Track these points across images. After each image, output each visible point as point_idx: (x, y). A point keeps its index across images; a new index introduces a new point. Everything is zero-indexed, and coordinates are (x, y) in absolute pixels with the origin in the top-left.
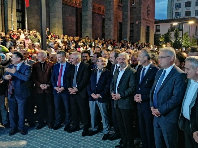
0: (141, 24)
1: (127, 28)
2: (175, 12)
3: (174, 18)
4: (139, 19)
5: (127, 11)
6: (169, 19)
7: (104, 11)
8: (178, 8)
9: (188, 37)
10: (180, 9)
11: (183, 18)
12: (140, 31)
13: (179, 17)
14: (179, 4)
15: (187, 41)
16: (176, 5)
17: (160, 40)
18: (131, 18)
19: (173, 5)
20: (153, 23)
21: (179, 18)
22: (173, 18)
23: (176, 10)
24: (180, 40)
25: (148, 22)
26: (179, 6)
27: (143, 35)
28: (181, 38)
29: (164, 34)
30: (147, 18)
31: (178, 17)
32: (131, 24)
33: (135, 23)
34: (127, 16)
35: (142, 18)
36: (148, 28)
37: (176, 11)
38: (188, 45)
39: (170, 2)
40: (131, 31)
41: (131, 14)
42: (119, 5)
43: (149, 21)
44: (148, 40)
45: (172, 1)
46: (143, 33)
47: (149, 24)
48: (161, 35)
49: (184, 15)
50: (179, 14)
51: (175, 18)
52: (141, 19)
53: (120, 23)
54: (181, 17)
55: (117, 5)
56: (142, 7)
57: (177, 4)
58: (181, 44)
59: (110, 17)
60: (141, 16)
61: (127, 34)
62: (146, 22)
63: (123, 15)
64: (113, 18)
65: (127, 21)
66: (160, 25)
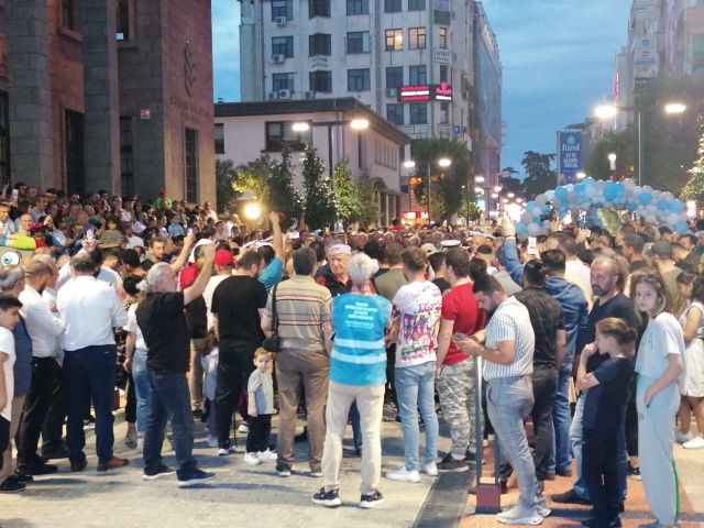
0: (166, 122)
1: (108, 138)
2: (271, 70)
3: (271, 96)
4: (155, 97)
5: (106, 65)
6: (249, 99)
8: (281, 57)
9: (348, 179)
10: (289, 61)
11: (304, 98)
12: (163, 150)
13: (288, 92)
14: (284, 41)
15: (347, 194)
16: (273, 45)
17: (234, 186)
18: (123, 95)
19: (263, 45)
20: (207, 115)
21: (287, 96)
22: (267, 99)
23: (277, 63)
24: (325, 190)
25: (189, 112)
26: (284, 48)
27: (173, 170)
28: (328, 182)
29: (250, 164)
30: (185, 98)
31: (284, 94)
32: (124, 119)
33: (139, 115)
34: (105, 83)
35: (166, 95)
36: (190, 137)
37: (277, 70)
38: (350, 210)
39: (248, 29)
40: (126, 150)
41: (121, 78)
42: (59, 34)
43: (193, 108)
44: (192, 191)
45: (258, 28)
46: (173, 158)
47: (195, 120)
48: (234, 168)
49: (307, 88)
50: (286, 80)
51: (275, 95)
52: (161, 100)
53: (69, 113)
54: (298, 97)
55: (53, 30)
56: (165, 47)
57: (277, 42)
58: (332, 210)
59: (34, 90)
60: (161, 89)
61: (110, 165)
62: (184, 116)
63: (87, 79)
64: (45, 93)
65: (107, 109)
66: (222, 125)
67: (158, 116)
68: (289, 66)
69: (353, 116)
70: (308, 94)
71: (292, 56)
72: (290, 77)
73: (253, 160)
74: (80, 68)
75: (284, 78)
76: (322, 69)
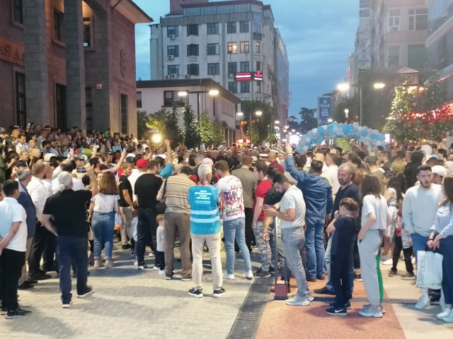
0: (110, 91)
1: (79, 99)
2: (167, 63)
3: (167, 77)
4: (105, 78)
5: (77, 59)
6: (155, 79)
7: (17, 56)
8: (172, 56)
9: (208, 122)
10: (177, 58)
11: (184, 78)
12: (109, 106)
13: (176, 75)
14: (174, 48)
15: (207, 130)
16: (168, 50)
18: (87, 76)
19: (163, 50)
20: (132, 87)
21: (176, 77)
22: (165, 79)
23: (170, 60)
24: (195, 128)
25: (123, 86)
26: (174, 52)
27: (114, 116)
28: (197, 123)
29: (156, 113)
30: (120, 77)
31: (174, 76)
32: (88, 89)
33: (96, 87)
34: (77, 69)
35: (110, 76)
36: (124, 98)
37: (170, 63)
38: (209, 138)
39: (155, 41)
40: (89, 105)
41: (86, 67)
42: (53, 43)
43: (125, 83)
44: (125, 130)
45: (160, 41)
46: (114, 110)
47: (125, 89)
48: (147, 115)
49: (186, 73)
50: (175, 69)
51: (169, 76)
52: (108, 79)
53: (58, 85)
54: (181, 78)
55: (50, 41)
56: (110, 50)
57: (170, 48)
58: (199, 138)
59: (39, 72)
60: (108, 73)
61: (80, 113)
62: (120, 87)
63: (68, 67)
64: (45, 75)
65: (78, 84)
66: (141, 92)
67: (106, 88)
68: (176, 61)
69: (210, 88)
70: (186, 76)
71: (178, 56)
72: (177, 67)
73: (157, 111)
74: (64, 61)
75: (174, 67)
76: (194, 63)
